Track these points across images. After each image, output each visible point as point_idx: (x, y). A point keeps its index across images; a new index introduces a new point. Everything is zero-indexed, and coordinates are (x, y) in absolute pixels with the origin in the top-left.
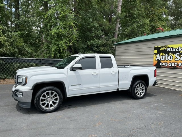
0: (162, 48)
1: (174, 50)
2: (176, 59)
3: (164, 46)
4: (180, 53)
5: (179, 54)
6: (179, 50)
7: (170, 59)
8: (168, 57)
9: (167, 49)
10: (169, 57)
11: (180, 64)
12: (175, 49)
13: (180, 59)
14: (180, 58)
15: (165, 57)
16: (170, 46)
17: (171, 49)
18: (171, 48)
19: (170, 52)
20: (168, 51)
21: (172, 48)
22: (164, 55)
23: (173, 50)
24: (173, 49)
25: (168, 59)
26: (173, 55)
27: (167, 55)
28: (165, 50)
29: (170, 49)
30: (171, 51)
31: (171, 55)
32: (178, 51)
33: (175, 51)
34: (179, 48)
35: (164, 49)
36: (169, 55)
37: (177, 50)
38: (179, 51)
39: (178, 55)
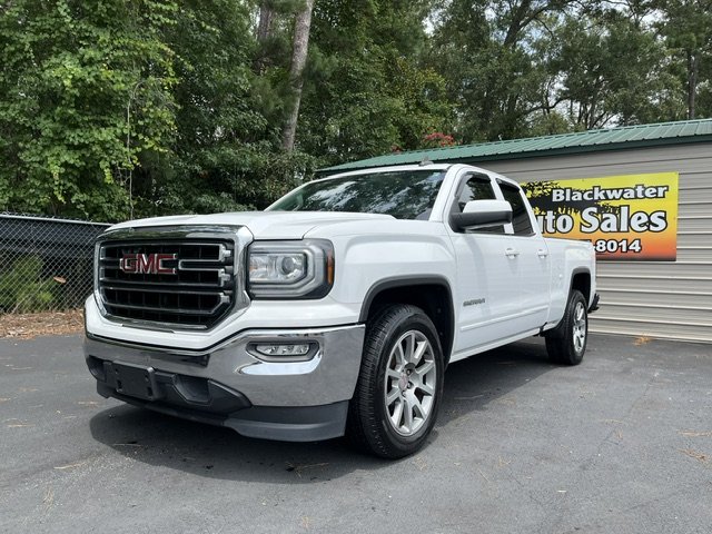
0: (533, 190)
1: (578, 197)
2: (584, 229)
3: (540, 184)
4: (598, 206)
5: (595, 210)
6: (596, 198)
7: (564, 227)
8: (556, 219)
9: (551, 193)
10: (560, 220)
11: (599, 245)
12: (579, 194)
13: (599, 227)
14: (600, 224)
15: (545, 220)
16: (563, 184)
17: (565, 195)
18: (565, 190)
19: (564, 204)
20: (554, 199)
21: (568, 191)
22: (540, 215)
23: (574, 198)
24: (571, 192)
25: (556, 229)
26: (573, 214)
27: (550, 215)
28: (543, 195)
29: (562, 192)
30: (568, 199)
31: (566, 213)
32: (593, 201)
33: (580, 199)
34: (596, 189)
35: (540, 192)
36: (557, 216)
37: (589, 195)
38: (596, 201)
39: (591, 213)
